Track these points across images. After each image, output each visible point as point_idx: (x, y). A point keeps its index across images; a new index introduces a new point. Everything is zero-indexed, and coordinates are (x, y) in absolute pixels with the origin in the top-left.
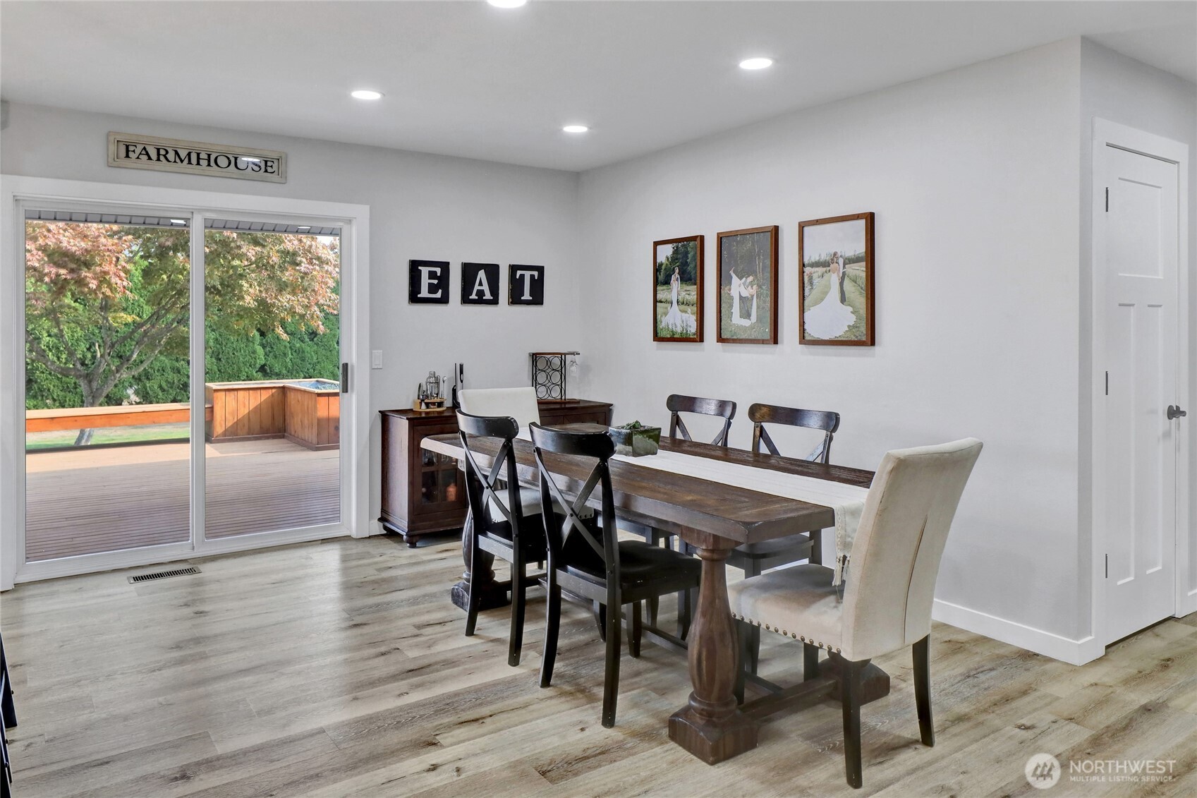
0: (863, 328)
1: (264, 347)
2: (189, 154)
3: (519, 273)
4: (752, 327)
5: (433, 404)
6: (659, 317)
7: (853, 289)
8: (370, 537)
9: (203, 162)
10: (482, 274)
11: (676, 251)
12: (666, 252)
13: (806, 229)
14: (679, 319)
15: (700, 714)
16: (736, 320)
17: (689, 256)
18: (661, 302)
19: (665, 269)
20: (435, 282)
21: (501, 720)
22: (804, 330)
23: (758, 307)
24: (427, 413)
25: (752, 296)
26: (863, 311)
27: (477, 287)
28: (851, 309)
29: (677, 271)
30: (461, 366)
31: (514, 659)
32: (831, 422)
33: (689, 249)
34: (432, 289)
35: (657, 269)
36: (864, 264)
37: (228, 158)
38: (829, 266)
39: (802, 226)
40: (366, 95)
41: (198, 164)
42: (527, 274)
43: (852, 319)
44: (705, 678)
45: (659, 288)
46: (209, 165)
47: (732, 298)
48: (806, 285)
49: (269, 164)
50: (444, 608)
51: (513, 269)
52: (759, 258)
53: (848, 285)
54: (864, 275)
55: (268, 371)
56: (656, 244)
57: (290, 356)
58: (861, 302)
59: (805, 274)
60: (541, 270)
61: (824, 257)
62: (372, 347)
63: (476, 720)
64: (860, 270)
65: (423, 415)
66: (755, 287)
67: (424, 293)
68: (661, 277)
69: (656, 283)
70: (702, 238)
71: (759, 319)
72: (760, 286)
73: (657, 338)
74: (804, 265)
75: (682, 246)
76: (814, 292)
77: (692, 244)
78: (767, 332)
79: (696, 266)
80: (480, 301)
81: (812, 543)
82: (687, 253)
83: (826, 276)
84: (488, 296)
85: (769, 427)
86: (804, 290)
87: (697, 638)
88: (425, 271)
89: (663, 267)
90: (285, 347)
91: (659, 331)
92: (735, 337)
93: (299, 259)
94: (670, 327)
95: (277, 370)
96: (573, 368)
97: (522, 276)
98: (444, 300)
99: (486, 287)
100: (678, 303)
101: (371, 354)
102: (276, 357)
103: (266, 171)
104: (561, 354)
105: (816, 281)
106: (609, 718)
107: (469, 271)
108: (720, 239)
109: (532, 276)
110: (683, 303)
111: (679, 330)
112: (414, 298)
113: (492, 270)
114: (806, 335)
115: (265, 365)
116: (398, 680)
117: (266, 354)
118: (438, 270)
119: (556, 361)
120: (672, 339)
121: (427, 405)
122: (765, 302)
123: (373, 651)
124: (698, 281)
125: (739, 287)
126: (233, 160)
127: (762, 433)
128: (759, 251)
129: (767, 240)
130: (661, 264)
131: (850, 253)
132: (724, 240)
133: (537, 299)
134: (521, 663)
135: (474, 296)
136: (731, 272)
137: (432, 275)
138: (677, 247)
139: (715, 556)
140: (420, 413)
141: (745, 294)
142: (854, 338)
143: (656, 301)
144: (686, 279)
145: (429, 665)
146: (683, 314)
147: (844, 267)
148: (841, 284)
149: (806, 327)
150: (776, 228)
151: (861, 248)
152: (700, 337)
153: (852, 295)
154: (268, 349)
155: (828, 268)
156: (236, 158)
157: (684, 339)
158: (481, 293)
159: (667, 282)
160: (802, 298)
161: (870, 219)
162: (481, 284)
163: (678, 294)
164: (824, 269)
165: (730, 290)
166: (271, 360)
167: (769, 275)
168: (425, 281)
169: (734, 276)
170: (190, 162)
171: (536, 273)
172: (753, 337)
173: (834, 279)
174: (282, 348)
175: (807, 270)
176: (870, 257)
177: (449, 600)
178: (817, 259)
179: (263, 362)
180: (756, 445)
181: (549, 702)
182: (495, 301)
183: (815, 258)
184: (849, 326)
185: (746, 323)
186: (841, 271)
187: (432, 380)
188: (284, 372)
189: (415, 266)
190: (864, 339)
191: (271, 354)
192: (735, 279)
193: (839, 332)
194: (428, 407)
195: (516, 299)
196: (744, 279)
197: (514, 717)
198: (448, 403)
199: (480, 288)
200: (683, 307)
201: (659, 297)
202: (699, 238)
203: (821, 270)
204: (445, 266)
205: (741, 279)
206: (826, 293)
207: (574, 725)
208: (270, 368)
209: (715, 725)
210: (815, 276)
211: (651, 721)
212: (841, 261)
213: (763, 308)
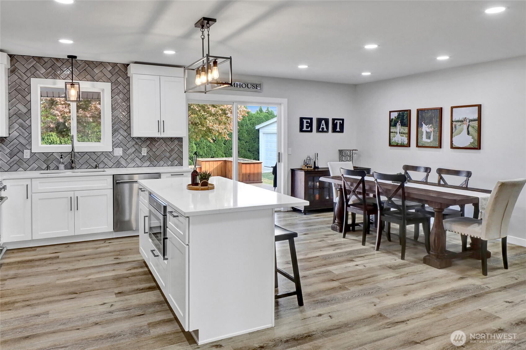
0: (476, 144)
1: (196, 145)
2: (234, 84)
3: (336, 121)
4: (431, 142)
5: (309, 167)
6: (391, 138)
7: (472, 130)
8: (288, 211)
9: (238, 86)
10: (323, 122)
11: (399, 115)
12: (394, 115)
13: (454, 109)
14: (399, 138)
15: (435, 256)
16: (424, 139)
17: (405, 117)
18: (392, 132)
19: (394, 121)
20: (308, 125)
21: (369, 257)
22: (452, 144)
23: (434, 135)
24: (307, 170)
25: (431, 132)
26: (476, 138)
27: (322, 126)
28: (472, 137)
29: (399, 122)
30: (317, 154)
31: (364, 244)
32: (469, 174)
33: (405, 114)
34: (307, 127)
35: (391, 121)
36: (477, 122)
37: (245, 85)
38: (463, 122)
39: (452, 108)
40: (303, 67)
41: (237, 87)
42: (338, 122)
43: (472, 140)
44: (436, 245)
45: (391, 127)
46: (240, 87)
47: (423, 132)
48: (453, 128)
49: (257, 86)
50: (330, 231)
51: (334, 120)
52: (434, 118)
53: (470, 129)
54: (477, 125)
55: (198, 154)
56: (390, 112)
57: (206, 149)
58: (476, 135)
59: (453, 125)
60: (343, 120)
61: (461, 119)
62: (288, 147)
63: (362, 257)
64: (476, 124)
65: (306, 171)
66: (432, 128)
67: (305, 129)
68: (392, 123)
69: (390, 125)
70: (410, 110)
71: (434, 139)
72: (434, 128)
73: (390, 145)
74: (453, 121)
75: (402, 113)
76: (456, 131)
77: (406, 112)
78: (437, 144)
79: (408, 120)
80: (323, 131)
81: (462, 212)
82: (403, 116)
83: (462, 126)
84: (325, 130)
85: (443, 176)
86: (452, 130)
87: (434, 234)
88: (305, 121)
89: (393, 120)
90: (204, 145)
91: (391, 143)
92: (424, 146)
93: (227, 112)
94: (396, 141)
95: (201, 154)
96: (356, 155)
97: (337, 122)
98: (311, 131)
99: (324, 127)
100: (400, 133)
101: (288, 149)
102: (201, 149)
103: (256, 88)
104: (350, 150)
105: (457, 127)
106: (403, 258)
107: (319, 121)
108: (418, 111)
109: (340, 122)
110: (402, 133)
111: (400, 142)
112: (301, 130)
113: (327, 121)
114: (453, 145)
115: (196, 152)
116: (330, 247)
117: (197, 147)
118: (309, 121)
119: (349, 153)
120: (397, 145)
121: (307, 167)
122: (436, 134)
123: (316, 240)
124: (409, 126)
125: (425, 128)
126: (247, 85)
127: (441, 178)
128: (434, 116)
129: (438, 113)
130: (393, 119)
131: (471, 118)
132: (419, 112)
133: (342, 131)
134: (366, 245)
135: (321, 130)
136: (423, 123)
137: (307, 122)
138: (400, 113)
139: (440, 211)
140: (305, 170)
141: (428, 130)
142: (472, 147)
143: (390, 132)
144: (403, 124)
145: (337, 244)
146: (402, 137)
147: (469, 123)
148: (468, 128)
149: (453, 143)
150: (442, 108)
151: (476, 116)
152: (409, 145)
153: (472, 132)
154: (197, 145)
155: (463, 123)
156: (248, 84)
157: (402, 146)
158: (323, 128)
159: (395, 125)
160: (452, 132)
161: (480, 107)
162: (323, 125)
163: (400, 130)
164: (461, 123)
165: (422, 129)
166: (199, 150)
167: (438, 124)
168: (305, 124)
169: (424, 124)
170: (235, 86)
171: (341, 121)
172: (431, 146)
173: (465, 127)
174: (203, 145)
175: (454, 123)
176: (479, 120)
177: (330, 229)
178: (458, 119)
179: (196, 151)
180: (439, 181)
181: (381, 254)
182: (327, 131)
183: (457, 119)
184: (470, 143)
185: (429, 141)
186: (468, 124)
187: (309, 159)
188: (204, 155)
189: (302, 119)
190: (477, 147)
191: (199, 148)
192: (424, 125)
193: (467, 144)
194: (307, 168)
195: (334, 130)
196: (428, 125)
197: (372, 256)
198: (313, 166)
199: (323, 127)
200: (402, 135)
201: (391, 131)
202: (409, 111)
203: (460, 123)
204: (311, 119)
205: (426, 125)
206: (462, 131)
207: (392, 259)
208: (198, 153)
209: (440, 259)
210: (457, 125)
211: (415, 259)
212: (468, 121)
213: (436, 136)
